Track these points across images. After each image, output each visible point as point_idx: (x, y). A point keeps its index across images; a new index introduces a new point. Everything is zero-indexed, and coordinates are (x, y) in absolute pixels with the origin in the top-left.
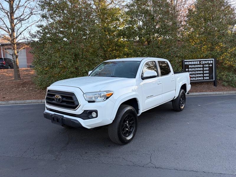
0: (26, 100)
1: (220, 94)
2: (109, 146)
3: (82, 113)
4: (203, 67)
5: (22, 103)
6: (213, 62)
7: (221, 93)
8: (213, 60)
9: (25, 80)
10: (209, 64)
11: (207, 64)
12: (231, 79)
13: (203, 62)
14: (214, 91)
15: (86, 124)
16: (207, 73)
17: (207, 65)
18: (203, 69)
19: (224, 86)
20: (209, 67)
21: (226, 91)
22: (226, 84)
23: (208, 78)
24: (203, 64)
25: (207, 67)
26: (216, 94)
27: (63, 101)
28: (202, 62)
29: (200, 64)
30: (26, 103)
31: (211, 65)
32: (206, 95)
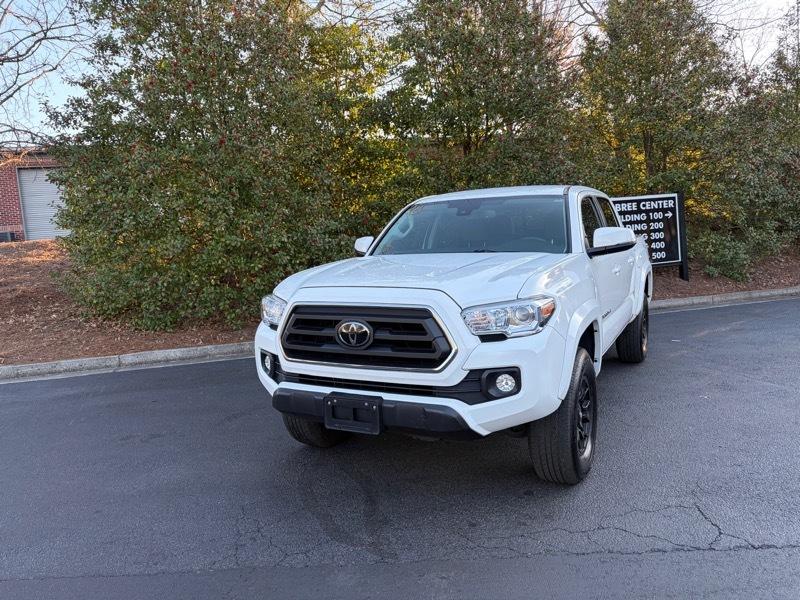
0: (54, 359)
1: (704, 303)
2: (529, 493)
3: (462, 382)
4: (648, 221)
5: (43, 374)
6: (674, 204)
7: (705, 299)
8: (673, 199)
9: (23, 288)
10: (665, 211)
11: (658, 210)
12: (729, 254)
13: (647, 205)
14: (684, 295)
15: (481, 418)
16: (660, 240)
17: (659, 215)
18: (649, 227)
19: (709, 276)
20: (665, 219)
21: (720, 292)
22: (715, 271)
23: (663, 255)
24: (647, 212)
25: (658, 221)
26: (693, 304)
27: (378, 343)
28: (644, 206)
29: (639, 211)
30: (60, 372)
31: (670, 215)
32: (664, 308)
